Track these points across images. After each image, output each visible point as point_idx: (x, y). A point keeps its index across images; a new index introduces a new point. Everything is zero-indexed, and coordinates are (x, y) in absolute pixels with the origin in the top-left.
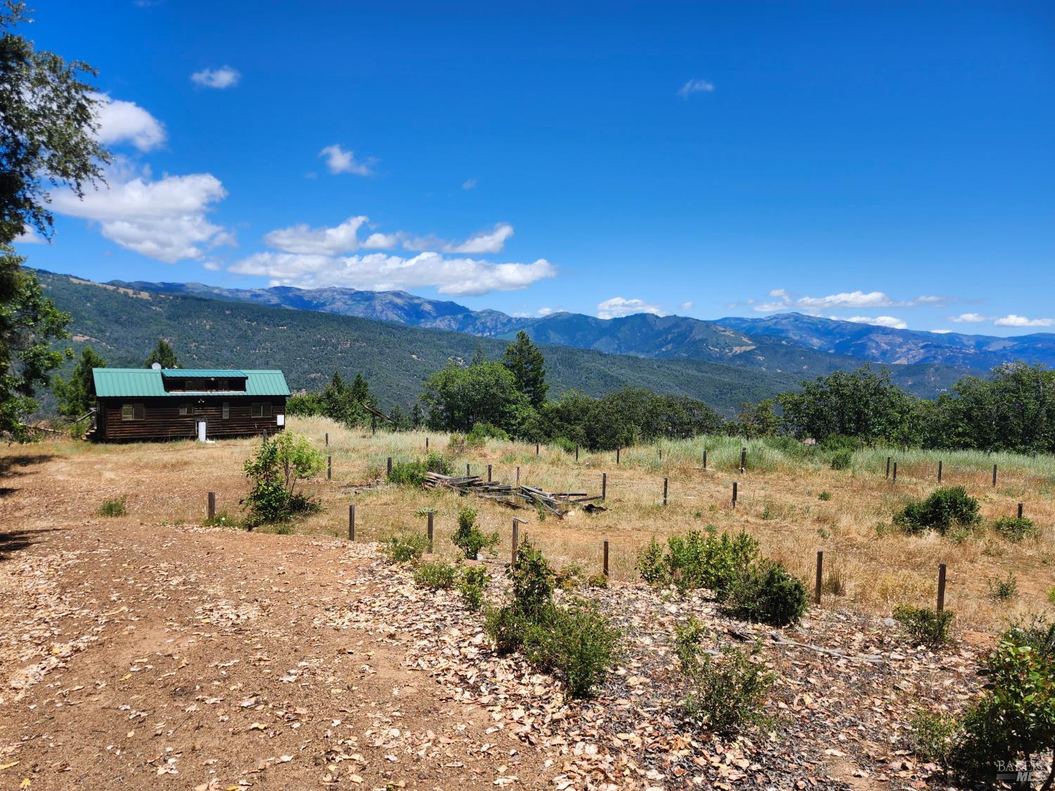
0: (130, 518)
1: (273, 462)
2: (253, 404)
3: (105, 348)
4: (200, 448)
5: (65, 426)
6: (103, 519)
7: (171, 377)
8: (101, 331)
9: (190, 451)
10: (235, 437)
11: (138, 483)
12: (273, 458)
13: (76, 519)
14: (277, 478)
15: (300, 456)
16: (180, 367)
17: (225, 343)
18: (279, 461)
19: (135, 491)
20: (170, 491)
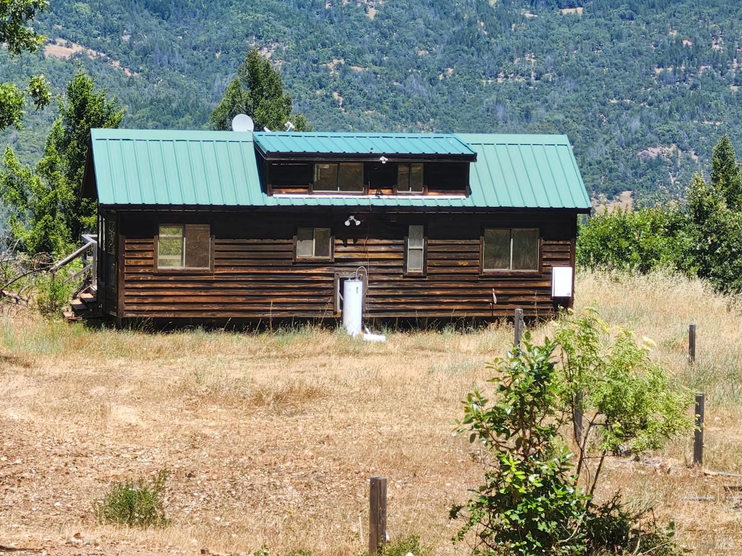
0: (174, 532)
1: (542, 402)
2: (489, 232)
3: (119, 76)
4: (344, 353)
5: (24, 280)
6: (109, 531)
7: (278, 154)
8: (110, 30)
9: (323, 359)
10: (439, 324)
11: (195, 441)
12: (543, 391)
13: (48, 524)
14: (550, 449)
15: (617, 390)
16: (300, 127)
17: (416, 57)
18: (558, 401)
19: (186, 463)
20: (270, 468)
